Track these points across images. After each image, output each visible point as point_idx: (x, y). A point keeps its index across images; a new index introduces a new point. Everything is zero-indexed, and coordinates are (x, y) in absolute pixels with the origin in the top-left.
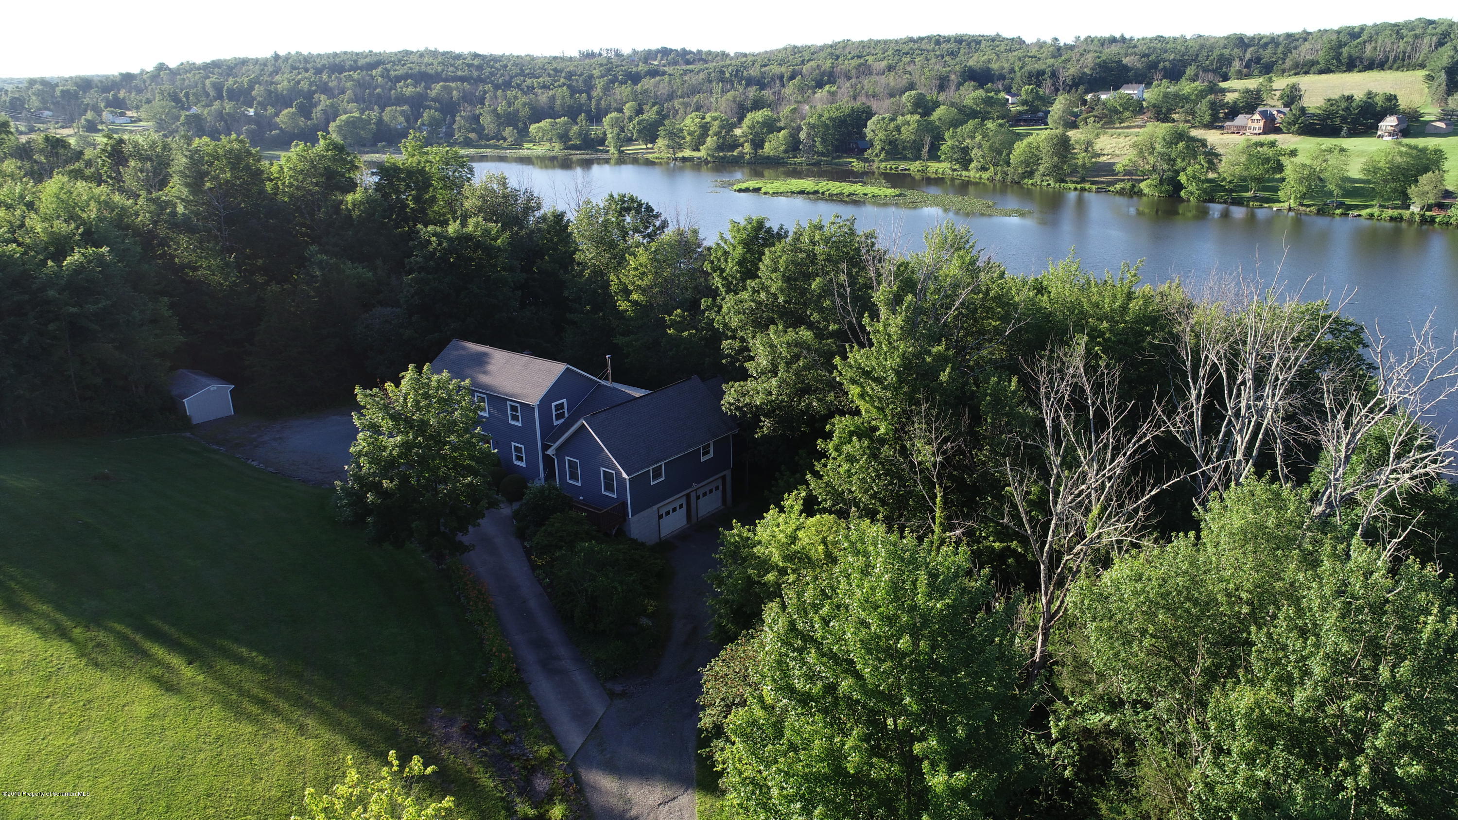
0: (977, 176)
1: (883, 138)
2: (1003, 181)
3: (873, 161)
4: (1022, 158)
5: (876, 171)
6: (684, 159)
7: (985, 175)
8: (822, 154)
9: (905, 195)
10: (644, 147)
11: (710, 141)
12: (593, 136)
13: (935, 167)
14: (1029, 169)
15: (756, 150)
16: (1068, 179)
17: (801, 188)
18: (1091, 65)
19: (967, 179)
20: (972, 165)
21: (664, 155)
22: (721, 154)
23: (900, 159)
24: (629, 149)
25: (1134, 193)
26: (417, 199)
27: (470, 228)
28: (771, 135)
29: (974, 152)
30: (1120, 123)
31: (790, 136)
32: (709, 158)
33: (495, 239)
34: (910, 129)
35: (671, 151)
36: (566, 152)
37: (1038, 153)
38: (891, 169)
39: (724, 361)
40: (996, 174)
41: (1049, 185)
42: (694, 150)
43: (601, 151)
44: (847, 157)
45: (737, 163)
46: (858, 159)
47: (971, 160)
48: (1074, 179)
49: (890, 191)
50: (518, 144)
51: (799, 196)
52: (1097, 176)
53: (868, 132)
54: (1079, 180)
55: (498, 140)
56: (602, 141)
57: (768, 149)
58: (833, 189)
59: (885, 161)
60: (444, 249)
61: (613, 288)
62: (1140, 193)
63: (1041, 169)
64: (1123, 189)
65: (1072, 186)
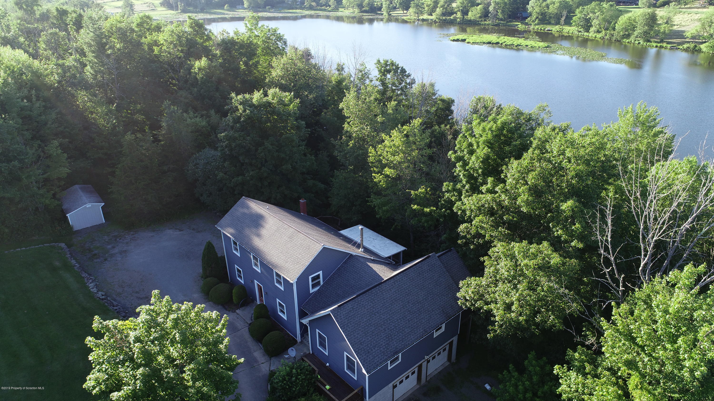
0: (594, 36)
1: (538, 11)
2: (610, 40)
3: (531, 24)
4: (624, 26)
5: (532, 30)
6: (423, 20)
7: (599, 36)
8: (501, 20)
9: (551, 47)
10: (402, 12)
11: (439, 11)
12: (375, 5)
13: (567, 29)
14: (627, 33)
15: (463, 16)
16: (652, 40)
17: (489, 40)
19: (587, 37)
20: (592, 29)
21: (413, 17)
22: (444, 18)
23: (546, 24)
24: (394, 13)
25: (696, 51)
26: (246, 64)
27: (270, 98)
28: (473, 8)
29: (594, 21)
30: (685, 5)
31: (484, 9)
32: (437, 20)
33: (289, 105)
34: (555, 6)
35: (417, 15)
36: (361, 14)
37: (635, 24)
38: (541, 29)
39: (459, 242)
40: (606, 35)
41: (639, 43)
42: (429, 15)
43: (379, 14)
44: (515, 22)
45: (452, 23)
46: (522, 23)
47: (591, 26)
48: (656, 40)
49: (542, 44)
50: (336, 9)
51: (488, 45)
52: (671, 39)
53: (529, 7)
54: (659, 41)
55: (327, 7)
56: (380, 9)
57: (471, 16)
58: (508, 41)
59: (538, 24)
60: (247, 115)
61: (371, 159)
62: (700, 51)
63: (636, 33)
64: (689, 48)
65: (655, 44)
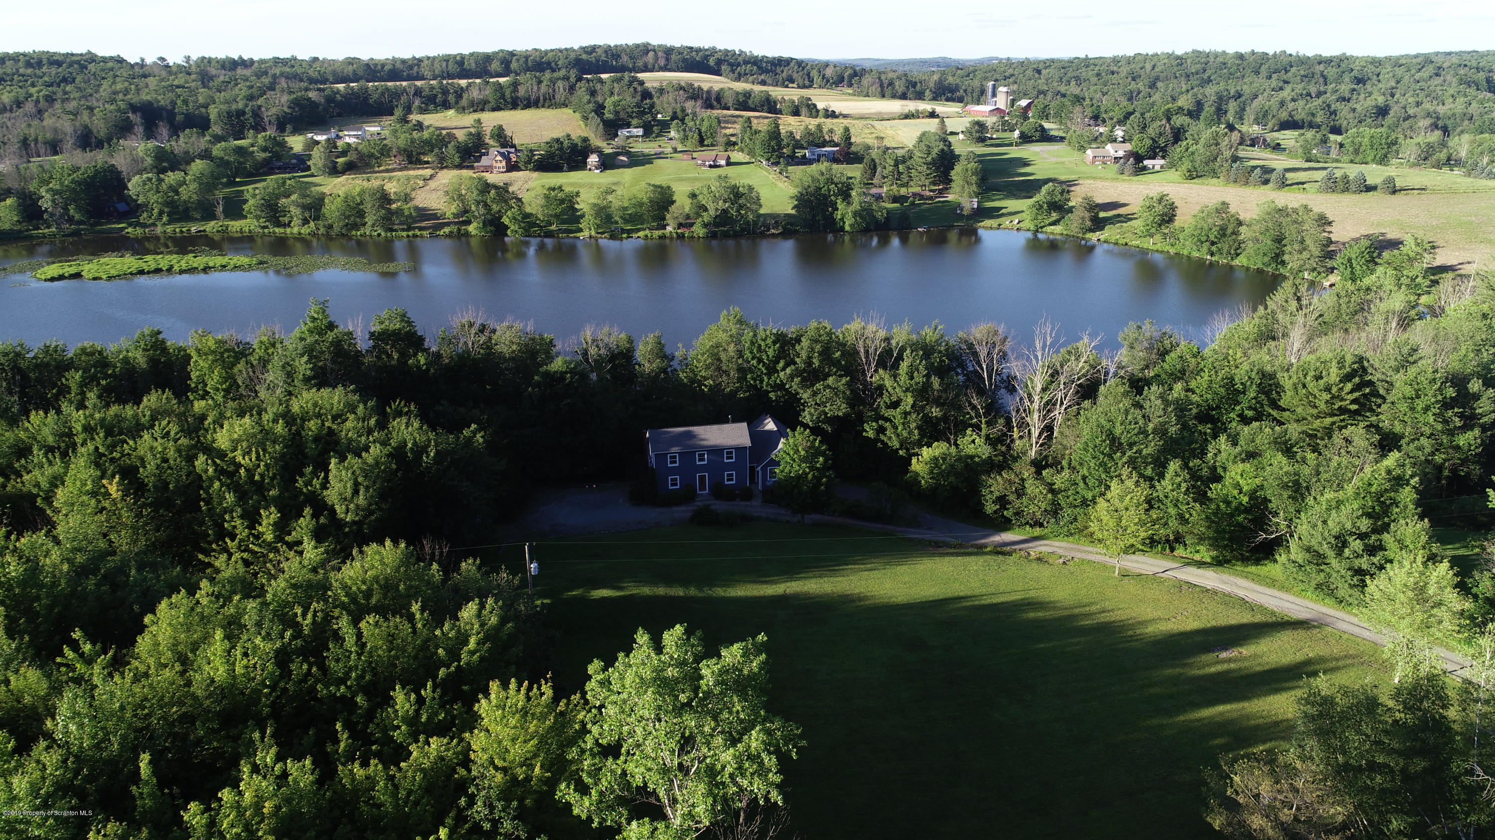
0: (295, 231)
1: (158, 200)
7: (305, 230)
9: (267, 262)
13: (236, 226)
14: (350, 221)
16: (396, 227)
18: (286, 104)
19: (283, 236)
23: (189, 221)
25: (462, 235)
29: (292, 210)
30: (379, 167)
40: (318, 228)
41: (379, 234)
44: (114, 223)
46: (132, 224)
48: (401, 227)
52: (418, 222)
53: (132, 193)
54: (406, 227)
64: (450, 232)
65: (404, 234)
